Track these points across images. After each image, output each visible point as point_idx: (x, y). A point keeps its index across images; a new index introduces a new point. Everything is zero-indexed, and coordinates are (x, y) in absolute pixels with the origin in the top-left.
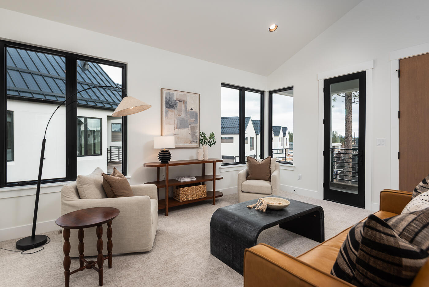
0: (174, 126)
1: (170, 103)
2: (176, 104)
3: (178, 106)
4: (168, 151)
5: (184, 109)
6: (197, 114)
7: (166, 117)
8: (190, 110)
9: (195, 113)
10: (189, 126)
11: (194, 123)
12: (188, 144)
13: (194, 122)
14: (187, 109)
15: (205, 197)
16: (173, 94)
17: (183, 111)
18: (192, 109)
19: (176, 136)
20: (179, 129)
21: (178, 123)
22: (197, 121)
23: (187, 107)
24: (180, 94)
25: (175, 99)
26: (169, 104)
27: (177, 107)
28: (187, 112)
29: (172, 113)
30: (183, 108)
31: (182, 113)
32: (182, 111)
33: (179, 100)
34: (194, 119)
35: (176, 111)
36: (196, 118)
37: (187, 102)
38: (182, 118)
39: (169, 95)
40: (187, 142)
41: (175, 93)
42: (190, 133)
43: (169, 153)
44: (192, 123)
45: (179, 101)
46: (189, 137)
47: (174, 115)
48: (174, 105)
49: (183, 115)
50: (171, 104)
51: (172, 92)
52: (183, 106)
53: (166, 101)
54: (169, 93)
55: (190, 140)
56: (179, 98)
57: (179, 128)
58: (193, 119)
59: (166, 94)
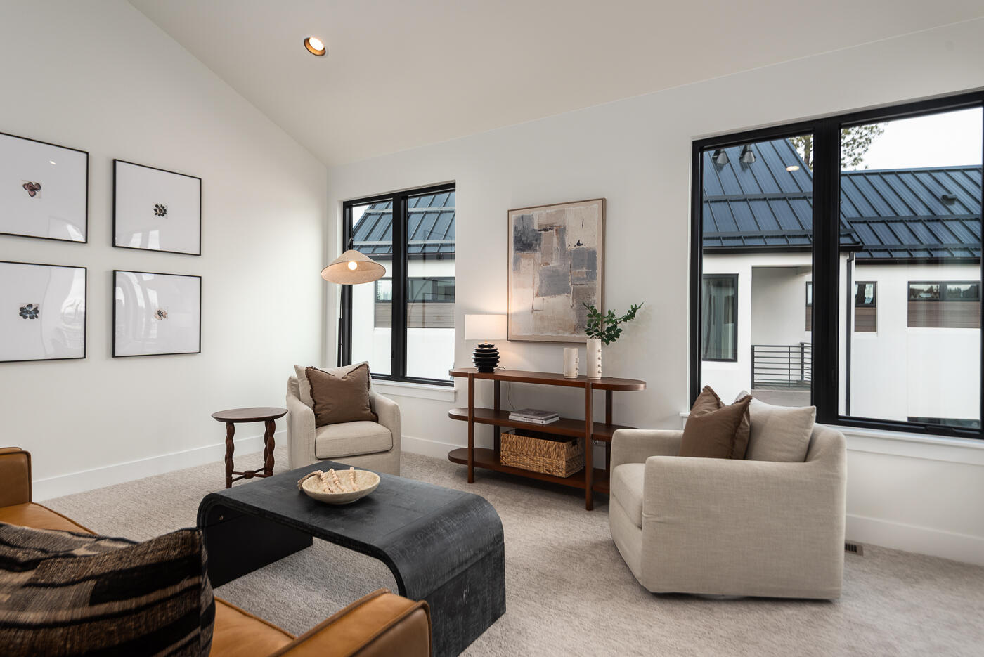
0: (532, 290)
1: (525, 238)
2: (538, 237)
3: (543, 242)
4: (492, 346)
5: (557, 246)
6: (593, 253)
7: (514, 273)
8: (573, 248)
9: (589, 253)
10: (570, 288)
11: (583, 279)
12: (567, 335)
13: (585, 276)
14: (567, 246)
15: (560, 475)
16: (530, 218)
17: (555, 253)
18: (579, 244)
19: (537, 314)
20: (545, 298)
21: (542, 283)
22: (596, 274)
23: (566, 240)
24: (547, 213)
25: (536, 228)
26: (523, 242)
27: (540, 245)
28: (564, 253)
29: (530, 263)
30: (555, 244)
31: (553, 257)
32: (552, 254)
33: (545, 227)
34: (584, 270)
35: (538, 255)
36: (592, 266)
37: (565, 228)
38: (553, 271)
39: (521, 222)
40: (566, 330)
41: (535, 213)
42: (572, 307)
43: (495, 351)
44: (578, 279)
45: (545, 230)
46: (572, 316)
47: (532, 265)
48: (534, 242)
49: (555, 263)
50: (527, 240)
51: (528, 214)
52: (555, 240)
53: (515, 237)
54: (522, 217)
55: (574, 323)
56: (544, 221)
57: (545, 295)
58: (582, 268)
59: (517, 220)
